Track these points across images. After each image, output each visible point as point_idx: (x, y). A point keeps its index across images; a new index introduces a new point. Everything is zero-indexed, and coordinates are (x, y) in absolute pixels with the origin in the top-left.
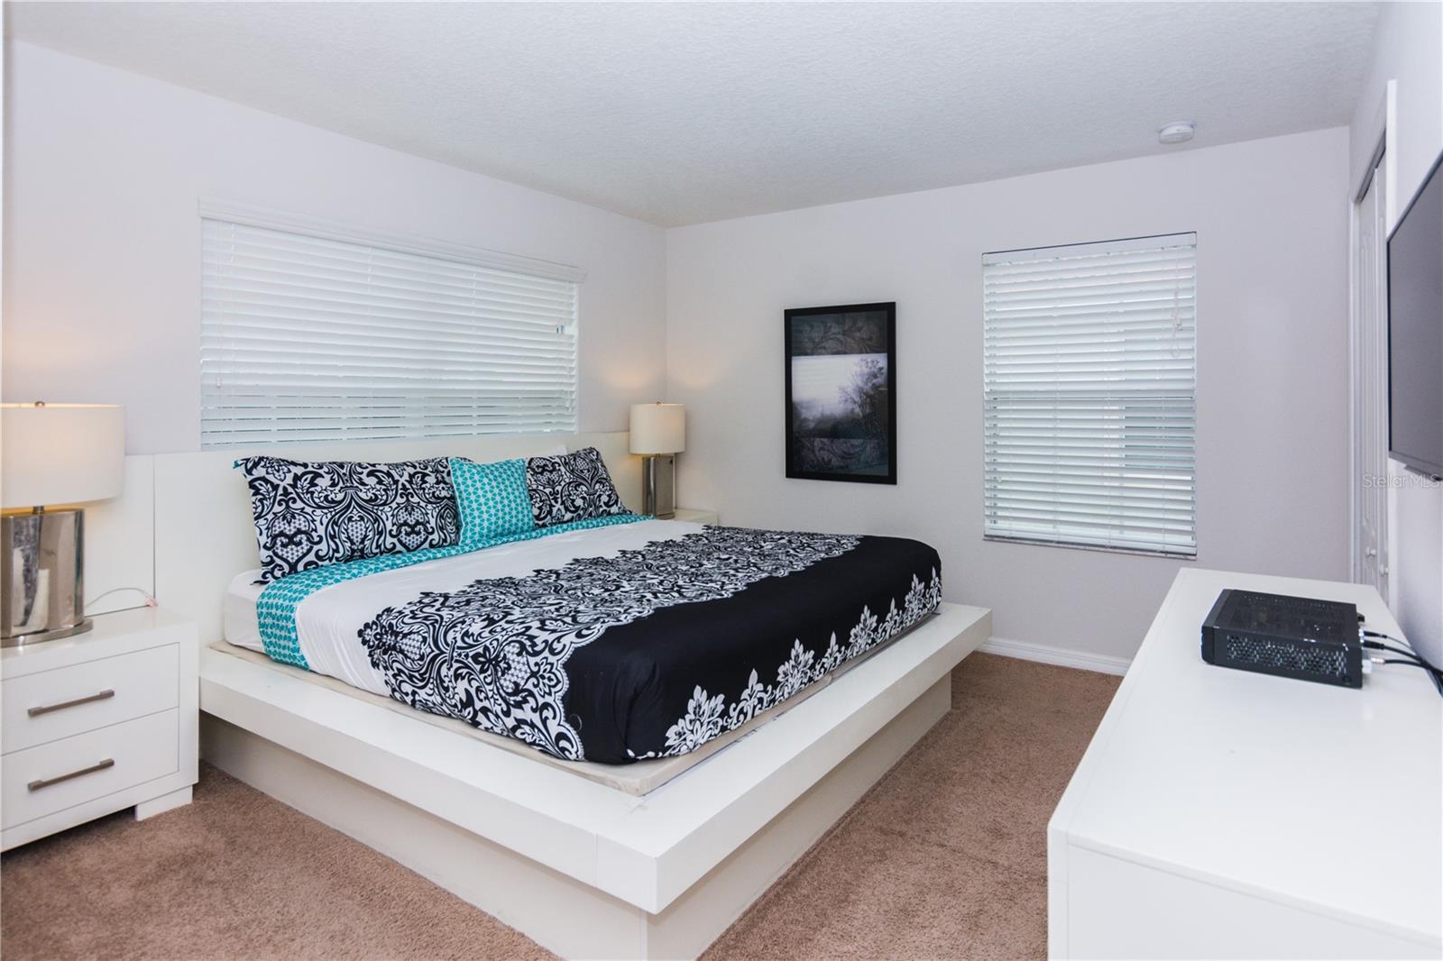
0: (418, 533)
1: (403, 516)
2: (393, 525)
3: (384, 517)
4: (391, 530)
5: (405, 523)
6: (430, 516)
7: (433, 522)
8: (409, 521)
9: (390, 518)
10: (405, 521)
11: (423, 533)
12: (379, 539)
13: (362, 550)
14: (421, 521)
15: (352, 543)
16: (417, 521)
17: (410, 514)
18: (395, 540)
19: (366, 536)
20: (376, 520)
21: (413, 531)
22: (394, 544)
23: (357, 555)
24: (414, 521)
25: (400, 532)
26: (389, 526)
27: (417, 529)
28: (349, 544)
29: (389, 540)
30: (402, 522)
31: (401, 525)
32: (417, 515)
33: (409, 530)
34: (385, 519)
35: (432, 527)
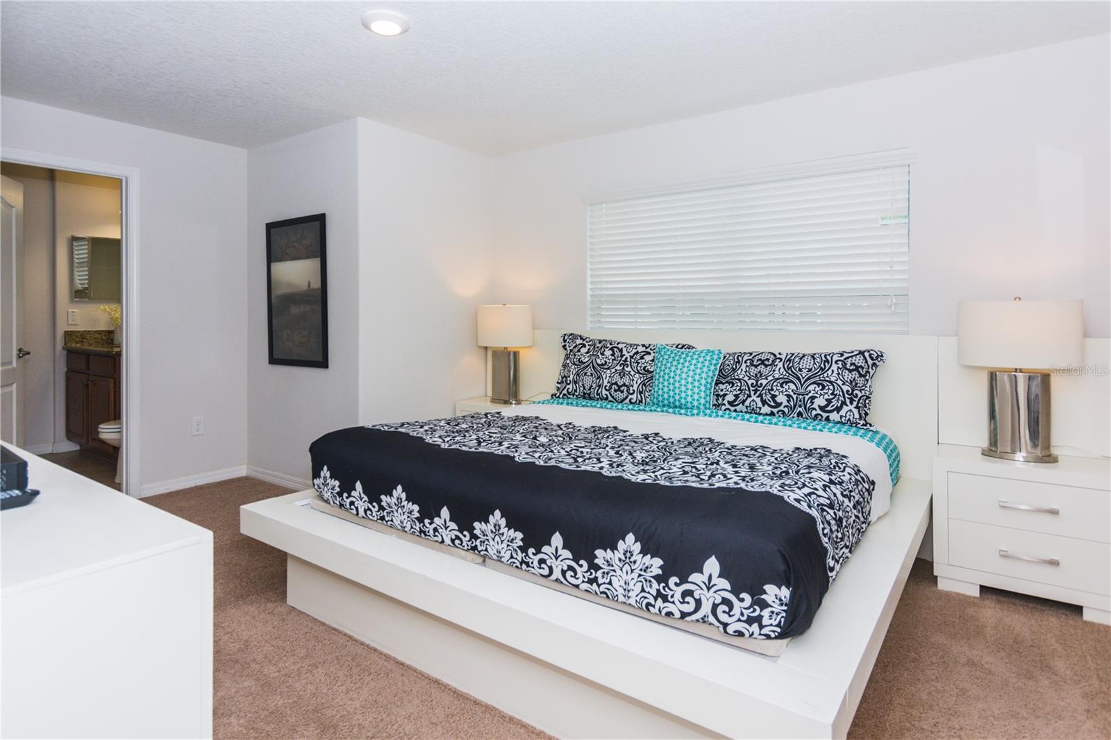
0: (622, 392)
1: (616, 378)
2: (609, 382)
3: (604, 377)
4: (606, 386)
5: (616, 383)
6: (635, 382)
7: (635, 387)
8: (618, 383)
9: (608, 378)
10: (616, 382)
11: (625, 392)
12: (598, 390)
13: (589, 394)
14: (627, 384)
15: (584, 389)
16: (625, 383)
17: (621, 378)
18: (607, 393)
19: (592, 386)
20: (599, 378)
21: (619, 390)
22: (607, 395)
23: (587, 396)
24: (622, 383)
25: (611, 388)
26: (605, 383)
27: (622, 389)
28: (582, 389)
29: (604, 392)
30: (613, 382)
31: (613, 384)
32: (626, 380)
33: (617, 388)
34: (604, 378)
35: (634, 391)
